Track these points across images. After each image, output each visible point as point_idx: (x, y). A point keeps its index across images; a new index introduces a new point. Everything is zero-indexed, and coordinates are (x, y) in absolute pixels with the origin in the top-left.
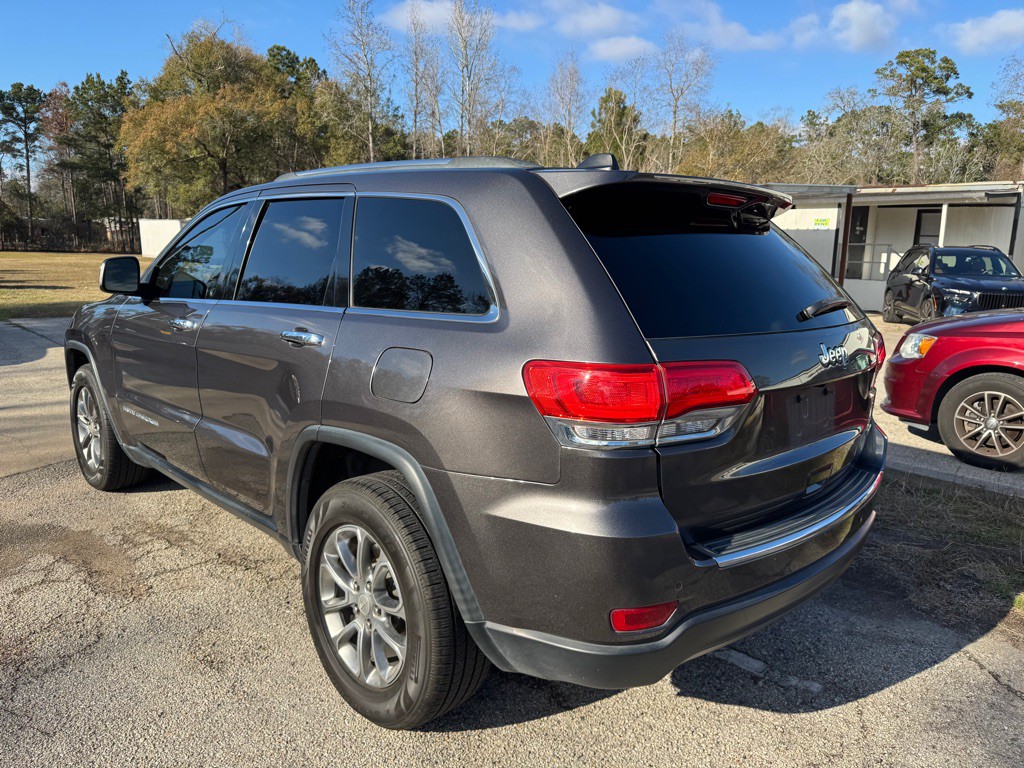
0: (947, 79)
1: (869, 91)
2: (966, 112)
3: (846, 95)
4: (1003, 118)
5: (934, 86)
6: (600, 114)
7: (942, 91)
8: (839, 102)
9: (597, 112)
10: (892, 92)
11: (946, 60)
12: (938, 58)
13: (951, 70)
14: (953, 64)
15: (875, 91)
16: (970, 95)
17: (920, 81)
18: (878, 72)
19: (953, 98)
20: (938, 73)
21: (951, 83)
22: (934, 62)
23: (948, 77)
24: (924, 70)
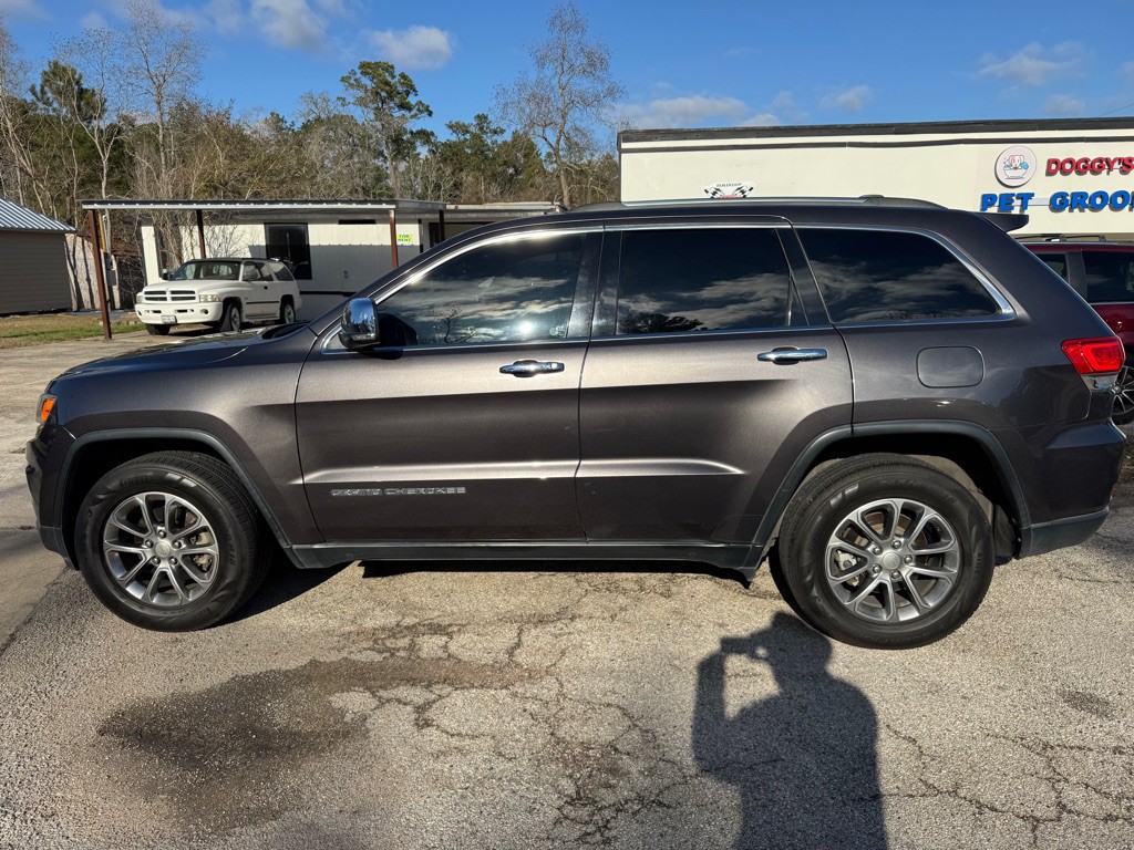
0: (408, 95)
1: (338, 98)
2: (429, 130)
3: (319, 100)
4: (454, 138)
5: (397, 100)
6: (43, 92)
7: (404, 106)
8: (314, 108)
9: (38, 89)
10: (361, 102)
11: (403, 76)
12: (397, 73)
13: (411, 88)
14: (410, 81)
15: (344, 99)
16: (430, 114)
17: (383, 94)
18: (343, 80)
19: (416, 115)
20: (400, 89)
21: (412, 99)
22: (394, 77)
23: (408, 94)
24: (387, 83)
